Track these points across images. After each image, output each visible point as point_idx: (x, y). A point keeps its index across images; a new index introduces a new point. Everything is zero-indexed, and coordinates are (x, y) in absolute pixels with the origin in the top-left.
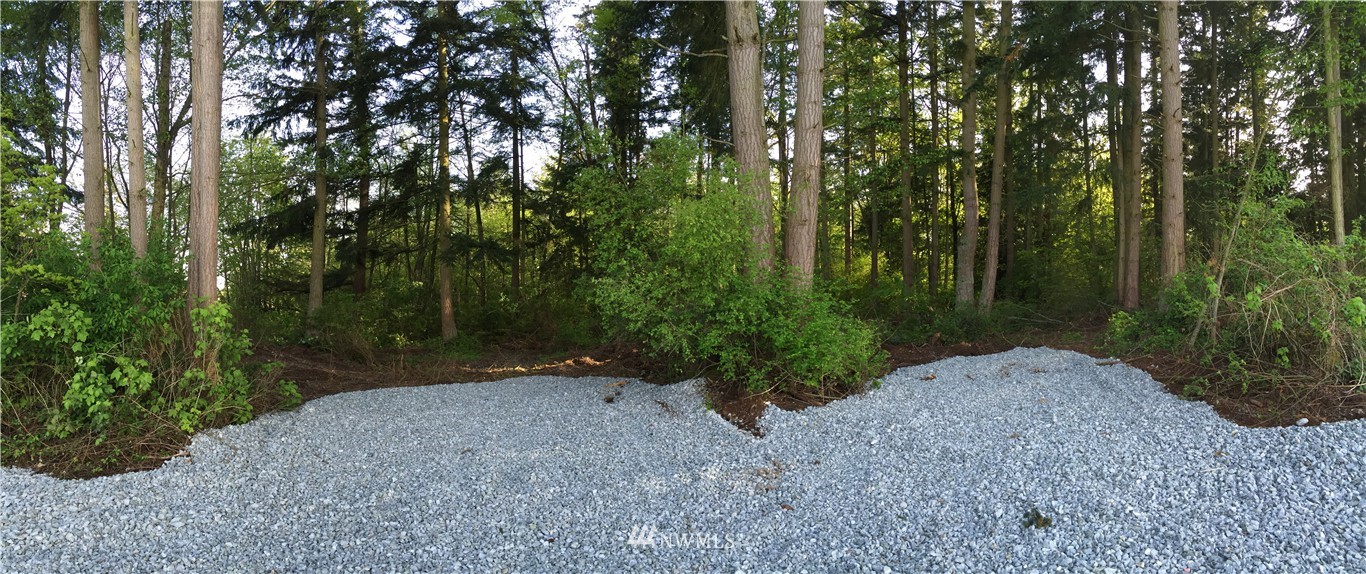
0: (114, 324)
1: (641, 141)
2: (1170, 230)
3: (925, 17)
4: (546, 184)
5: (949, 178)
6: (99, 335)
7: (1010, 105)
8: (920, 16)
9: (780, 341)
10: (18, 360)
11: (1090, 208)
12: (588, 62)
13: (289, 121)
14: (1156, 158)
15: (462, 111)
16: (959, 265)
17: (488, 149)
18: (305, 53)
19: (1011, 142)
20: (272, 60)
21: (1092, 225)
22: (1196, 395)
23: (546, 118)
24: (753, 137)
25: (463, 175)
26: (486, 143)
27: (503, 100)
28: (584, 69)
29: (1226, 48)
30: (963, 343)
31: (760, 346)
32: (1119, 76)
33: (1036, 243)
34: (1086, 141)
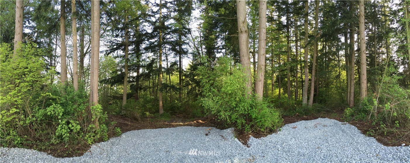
0: (69, 110)
1: (214, 58)
2: (363, 84)
3: (294, 25)
4: (189, 69)
5: (301, 68)
6: (65, 113)
7: (317, 48)
8: (293, 25)
9: (254, 117)
10: (43, 120)
11: (340, 77)
12: (201, 36)
13: (118, 51)
14: (358, 63)
15: (165, 50)
16: (303, 93)
17: (172, 59)
18: (122, 34)
19: (318, 58)
20: (113, 36)
21: (340, 82)
22: (370, 135)
23: (189, 51)
24: (246, 57)
25: (165, 66)
26: (172, 58)
27: (176, 47)
28: (199, 38)
29: (378, 32)
30: (304, 116)
31: (248, 118)
32: (348, 40)
33: (325, 86)
34: (339, 58)
